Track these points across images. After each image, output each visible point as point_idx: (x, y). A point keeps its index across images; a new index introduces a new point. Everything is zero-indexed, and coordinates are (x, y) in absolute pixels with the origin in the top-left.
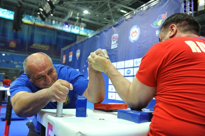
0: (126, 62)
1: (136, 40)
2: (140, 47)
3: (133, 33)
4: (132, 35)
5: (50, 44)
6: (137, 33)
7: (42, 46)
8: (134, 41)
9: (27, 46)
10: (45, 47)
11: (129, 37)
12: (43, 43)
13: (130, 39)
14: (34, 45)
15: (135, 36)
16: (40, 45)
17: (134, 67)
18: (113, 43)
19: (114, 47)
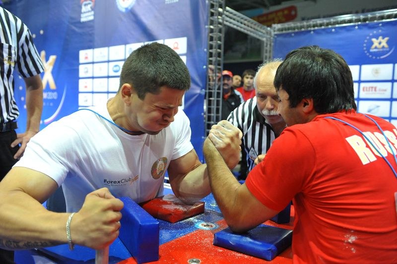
18: (84, 9)
19: (86, 17)
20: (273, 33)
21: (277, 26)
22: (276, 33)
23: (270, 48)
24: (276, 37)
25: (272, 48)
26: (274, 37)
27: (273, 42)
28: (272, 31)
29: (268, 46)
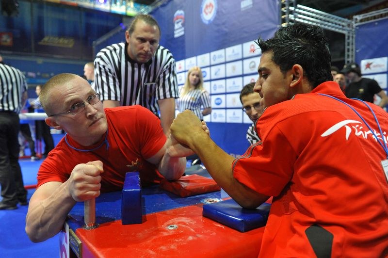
0: (200, 57)
1: (212, 20)
2: (218, 31)
3: (207, 7)
4: (205, 11)
5: (74, 36)
6: (213, 7)
7: (61, 40)
8: (209, 21)
9: (33, 41)
10: (66, 41)
11: (201, 15)
12: (62, 35)
13: (202, 18)
14: (46, 39)
15: (210, 12)
16: (57, 39)
17: (210, 66)
18: (176, 26)
19: (178, 33)
20: (354, 25)
21: (359, 17)
22: (357, 24)
23: (352, 40)
24: (357, 28)
25: (354, 40)
26: (356, 29)
27: (355, 34)
28: (353, 22)
29: (351, 39)
